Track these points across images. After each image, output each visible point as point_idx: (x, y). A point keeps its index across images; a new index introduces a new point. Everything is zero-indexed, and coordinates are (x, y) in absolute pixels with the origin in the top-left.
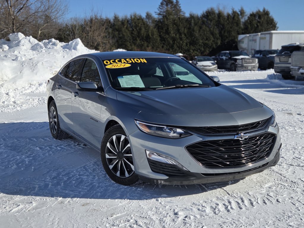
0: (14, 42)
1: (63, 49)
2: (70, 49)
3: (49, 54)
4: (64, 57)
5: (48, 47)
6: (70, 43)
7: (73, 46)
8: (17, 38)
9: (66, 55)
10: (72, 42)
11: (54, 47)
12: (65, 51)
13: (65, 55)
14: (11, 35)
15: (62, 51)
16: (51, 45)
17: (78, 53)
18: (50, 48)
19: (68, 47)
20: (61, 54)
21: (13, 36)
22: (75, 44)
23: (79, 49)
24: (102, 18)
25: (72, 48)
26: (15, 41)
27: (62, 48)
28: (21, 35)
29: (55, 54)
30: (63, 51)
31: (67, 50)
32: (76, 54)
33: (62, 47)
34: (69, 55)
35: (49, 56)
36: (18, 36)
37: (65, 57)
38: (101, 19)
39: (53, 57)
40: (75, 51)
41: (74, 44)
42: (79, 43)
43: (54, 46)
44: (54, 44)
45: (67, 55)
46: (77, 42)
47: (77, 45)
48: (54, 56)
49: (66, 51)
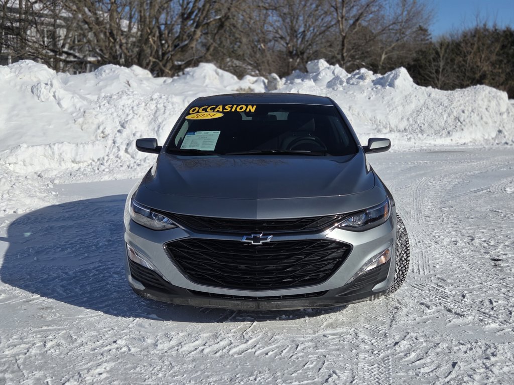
0: (311, 74)
1: (374, 84)
2: (383, 85)
3: (346, 93)
4: (369, 98)
5: (351, 83)
6: (386, 75)
7: (389, 80)
8: (316, 68)
9: (374, 96)
10: (389, 73)
11: (360, 82)
12: (374, 89)
13: (372, 96)
14: (309, 64)
15: (370, 89)
16: (357, 79)
17: (396, 91)
18: (353, 84)
19: (382, 81)
20: (365, 94)
21: (312, 65)
22: (394, 76)
23: (397, 86)
24: (497, 28)
25: (388, 83)
26: (313, 73)
27: (372, 84)
28: (323, 63)
29: (355, 94)
30: (372, 89)
31: (379, 88)
32: (391, 93)
33: (373, 81)
34: (380, 95)
35: (345, 96)
36: (318, 65)
37: (371, 98)
38: (496, 30)
39: (350, 99)
40: (392, 88)
41: (391, 76)
42: (399, 76)
43: (360, 80)
44: (362, 78)
45: (376, 95)
46: (396, 74)
47: (396, 78)
48: (352, 98)
49: (376, 88)
